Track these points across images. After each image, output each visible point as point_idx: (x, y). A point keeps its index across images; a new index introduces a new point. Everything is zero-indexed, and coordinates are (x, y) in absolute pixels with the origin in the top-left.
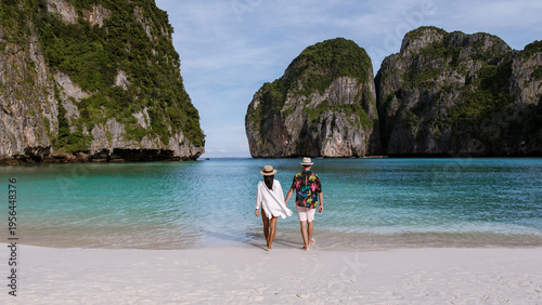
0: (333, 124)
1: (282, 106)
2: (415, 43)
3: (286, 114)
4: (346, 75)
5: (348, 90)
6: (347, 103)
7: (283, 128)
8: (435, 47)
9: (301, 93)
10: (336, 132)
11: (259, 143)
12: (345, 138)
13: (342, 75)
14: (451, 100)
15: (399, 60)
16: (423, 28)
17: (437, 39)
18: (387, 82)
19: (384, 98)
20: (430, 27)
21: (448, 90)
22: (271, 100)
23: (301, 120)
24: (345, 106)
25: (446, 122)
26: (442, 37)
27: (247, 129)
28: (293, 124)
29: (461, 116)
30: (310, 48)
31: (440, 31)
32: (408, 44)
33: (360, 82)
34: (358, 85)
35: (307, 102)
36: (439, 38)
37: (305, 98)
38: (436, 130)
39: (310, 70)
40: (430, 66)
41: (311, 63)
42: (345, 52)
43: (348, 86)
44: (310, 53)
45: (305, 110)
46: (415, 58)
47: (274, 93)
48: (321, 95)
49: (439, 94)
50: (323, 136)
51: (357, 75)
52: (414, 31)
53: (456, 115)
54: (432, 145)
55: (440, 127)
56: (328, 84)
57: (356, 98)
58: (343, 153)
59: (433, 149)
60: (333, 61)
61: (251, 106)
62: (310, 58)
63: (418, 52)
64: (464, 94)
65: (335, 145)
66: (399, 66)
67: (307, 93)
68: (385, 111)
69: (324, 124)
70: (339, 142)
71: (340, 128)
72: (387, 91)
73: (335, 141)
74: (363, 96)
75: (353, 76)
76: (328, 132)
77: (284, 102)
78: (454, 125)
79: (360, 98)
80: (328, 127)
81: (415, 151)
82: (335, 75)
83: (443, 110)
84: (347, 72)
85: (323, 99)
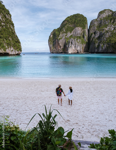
0: (72, 43)
1: (58, 37)
2: (102, 15)
3: (59, 39)
4: (78, 27)
5: (79, 32)
6: (78, 36)
7: (59, 44)
8: (109, 17)
9: (64, 33)
10: (72, 45)
11: (52, 48)
12: (75, 47)
13: (77, 27)
14: (107, 35)
15: (96, 21)
16: (105, 10)
17: (109, 13)
18: (92, 29)
19: (90, 34)
20: (108, 10)
21: (107, 32)
22: (55, 35)
23: (64, 41)
24: (77, 37)
25: (105, 42)
26: (111, 13)
27: (49, 44)
28: (61, 43)
29: (110, 40)
30: (68, 17)
31: (111, 11)
32: (100, 16)
33: (83, 29)
34: (82, 30)
35: (66, 35)
36: (110, 13)
37: (65, 34)
38: (102, 45)
39: (67, 25)
40: (105, 23)
41: (68, 22)
42: (79, 19)
43: (79, 30)
44: (68, 19)
45: (66, 38)
46: (101, 20)
47: (56, 33)
48: (71, 33)
49: (104, 33)
50: (69, 46)
51: (82, 27)
52: (102, 11)
53: (108, 40)
54: (100, 49)
55: (103, 44)
56: (73, 29)
57: (81, 34)
58: (74, 52)
59: (101, 51)
60: (75, 22)
61: (50, 37)
62: (68, 21)
63: (102, 18)
64: (112, 33)
65: (72, 49)
66: (96, 23)
67: (66, 33)
68: (90, 38)
69: (69, 43)
70: (73, 48)
71: (74, 44)
72: (91, 32)
73: (72, 48)
74: (83, 34)
75: (81, 27)
76: (70, 45)
77: (59, 35)
78: (107, 43)
79: (82, 34)
80: (70, 44)
81: (96, 51)
82: (75, 27)
83: (105, 38)
84: (79, 25)
85: (71, 34)
